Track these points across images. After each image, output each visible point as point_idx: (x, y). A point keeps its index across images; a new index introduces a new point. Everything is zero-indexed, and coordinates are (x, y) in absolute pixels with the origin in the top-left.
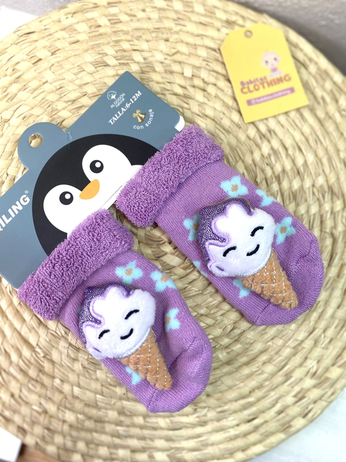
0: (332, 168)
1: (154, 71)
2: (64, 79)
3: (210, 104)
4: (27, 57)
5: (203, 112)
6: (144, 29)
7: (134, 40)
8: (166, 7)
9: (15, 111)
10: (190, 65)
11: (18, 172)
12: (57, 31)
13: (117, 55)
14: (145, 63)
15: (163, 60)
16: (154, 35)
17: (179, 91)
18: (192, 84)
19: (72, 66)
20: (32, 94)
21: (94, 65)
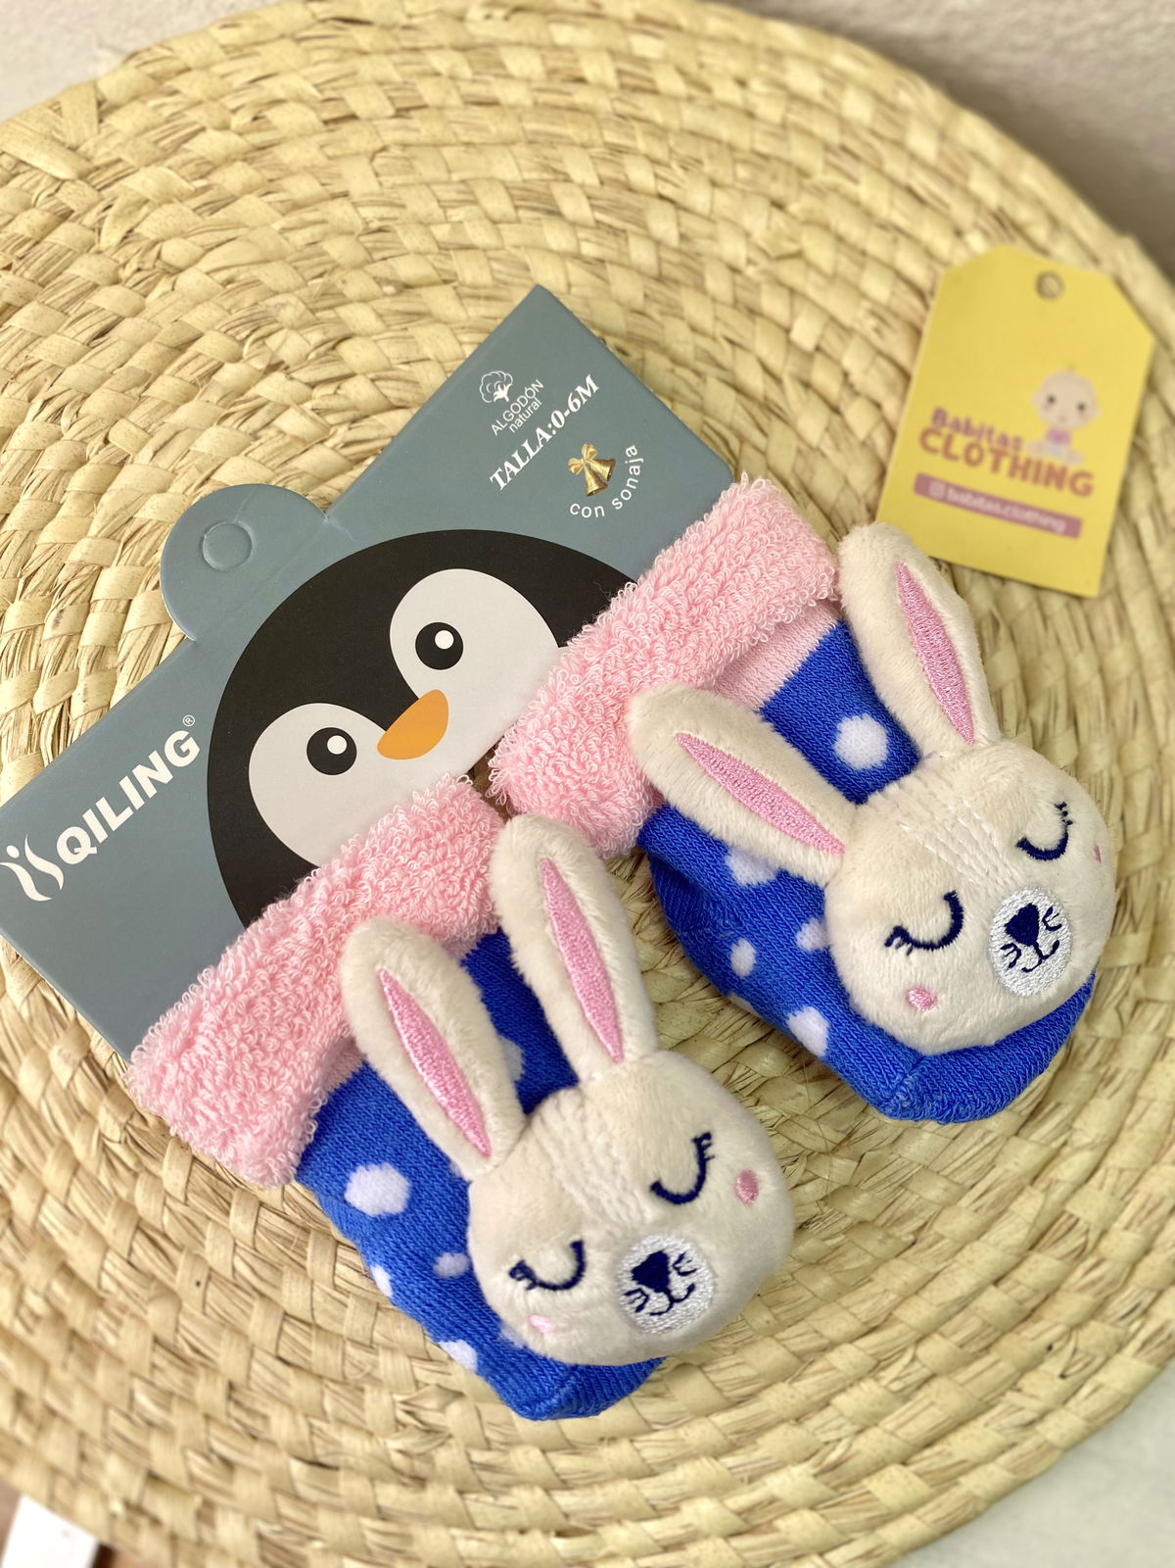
0: (1154, 821)
1: (700, 288)
2: (403, 206)
3: (837, 459)
4: (313, 91)
5: (806, 477)
6: (719, 142)
7: (674, 165)
8: (818, 98)
9: (211, 249)
10: (823, 310)
11: (140, 449)
12: (440, 47)
13: (597, 193)
14: (678, 251)
15: (741, 263)
16: (743, 172)
17: (755, 381)
18: (804, 376)
19: (444, 176)
20: (284, 215)
21: (512, 197)
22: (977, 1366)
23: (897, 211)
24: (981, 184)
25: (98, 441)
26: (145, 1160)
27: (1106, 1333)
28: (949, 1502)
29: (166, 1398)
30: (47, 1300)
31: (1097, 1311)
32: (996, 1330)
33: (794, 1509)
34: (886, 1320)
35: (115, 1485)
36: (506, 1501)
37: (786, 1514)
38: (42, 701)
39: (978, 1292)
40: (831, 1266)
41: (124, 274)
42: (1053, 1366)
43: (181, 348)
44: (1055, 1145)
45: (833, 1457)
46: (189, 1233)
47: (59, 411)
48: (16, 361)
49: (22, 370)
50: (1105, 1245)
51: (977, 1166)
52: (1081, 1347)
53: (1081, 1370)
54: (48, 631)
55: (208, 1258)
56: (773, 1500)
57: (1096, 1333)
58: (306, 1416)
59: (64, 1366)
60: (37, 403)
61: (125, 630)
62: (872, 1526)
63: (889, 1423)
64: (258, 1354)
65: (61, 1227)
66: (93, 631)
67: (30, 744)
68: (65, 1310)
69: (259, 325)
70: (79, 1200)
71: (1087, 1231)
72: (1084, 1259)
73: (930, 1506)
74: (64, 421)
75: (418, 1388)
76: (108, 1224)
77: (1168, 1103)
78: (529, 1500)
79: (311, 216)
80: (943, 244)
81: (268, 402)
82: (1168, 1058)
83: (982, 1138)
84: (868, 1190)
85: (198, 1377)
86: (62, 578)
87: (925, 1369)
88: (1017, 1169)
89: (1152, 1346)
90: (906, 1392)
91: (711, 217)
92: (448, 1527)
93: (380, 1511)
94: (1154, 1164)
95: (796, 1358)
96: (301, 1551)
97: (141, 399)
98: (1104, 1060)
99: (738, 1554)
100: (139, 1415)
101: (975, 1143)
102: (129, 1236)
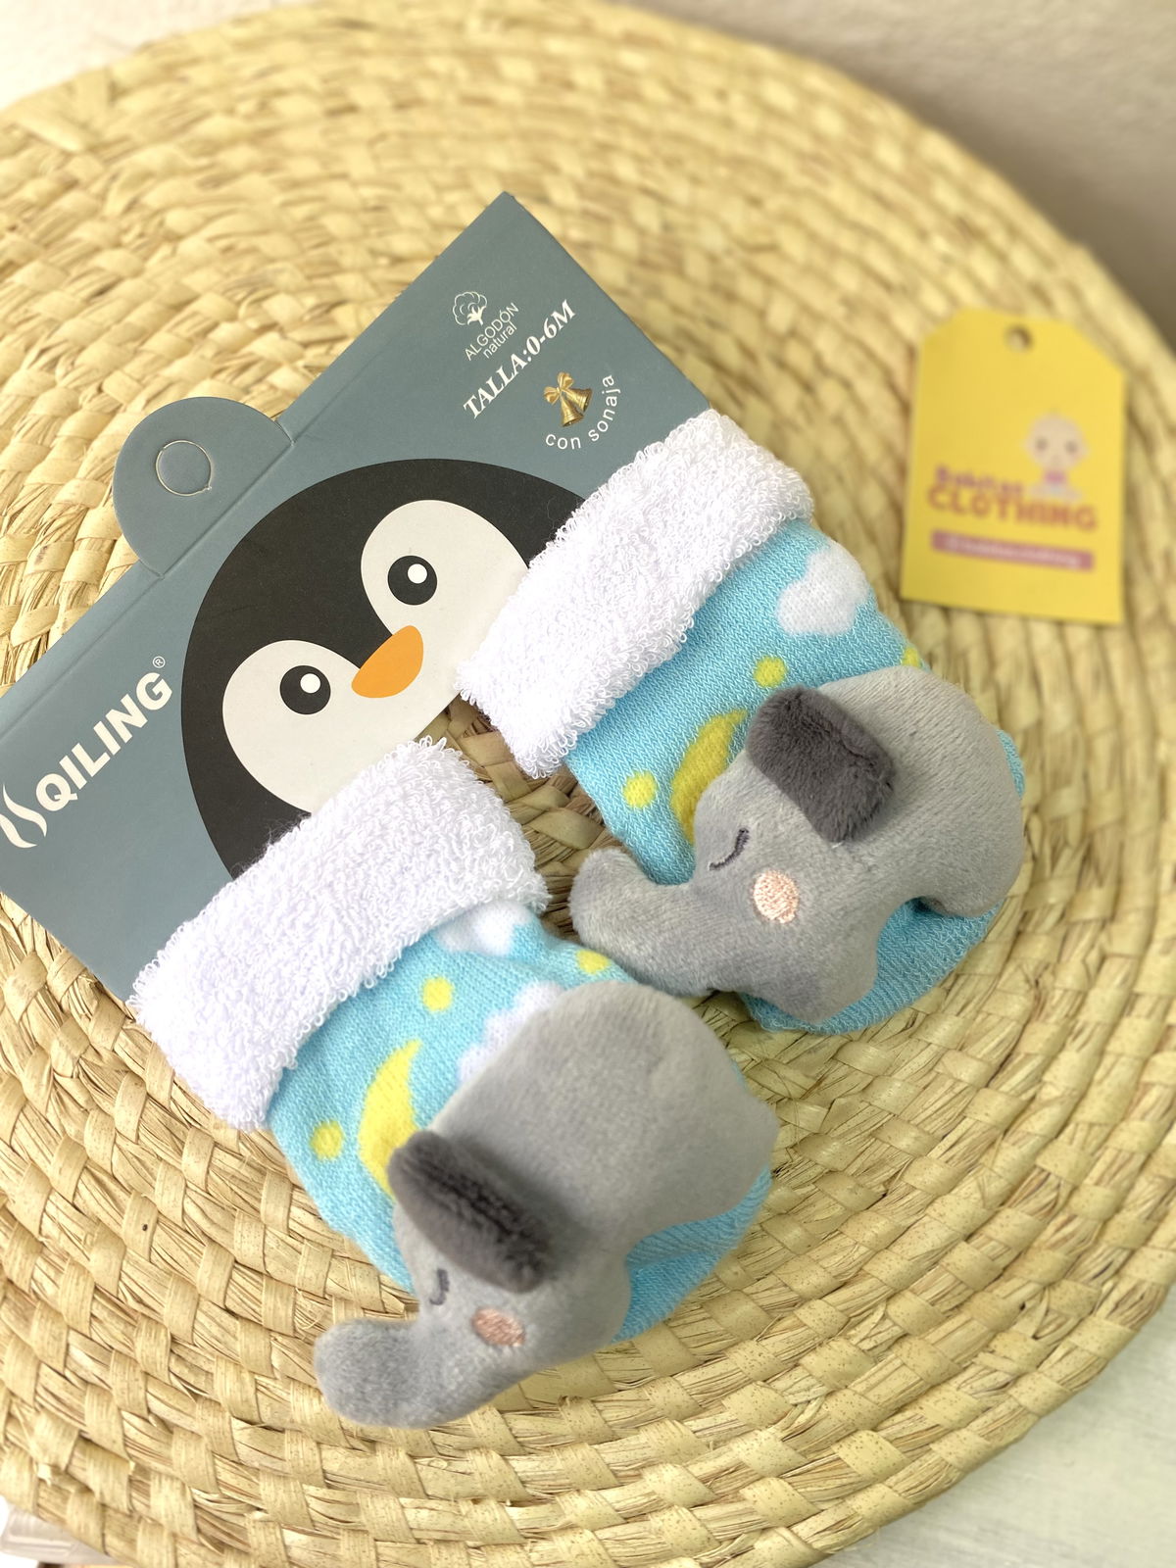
22: (949, 1326)
23: (870, 215)
24: (945, 195)
25: (92, 390)
26: (97, 1096)
27: (1079, 1292)
28: (921, 1470)
29: (104, 1353)
31: (1069, 1270)
32: (967, 1289)
33: (762, 1477)
34: (856, 1275)
35: (44, 1450)
36: (461, 1466)
37: (752, 1482)
38: (19, 634)
39: (948, 1247)
40: (801, 1216)
41: (127, 239)
42: (1026, 1326)
43: (179, 308)
44: (1025, 1097)
45: (802, 1419)
46: (139, 1174)
47: (54, 363)
48: (14, 315)
49: (20, 323)
50: (1077, 1201)
51: (948, 1115)
52: (1053, 1307)
53: (1055, 1330)
54: (31, 566)
55: (156, 1201)
56: (739, 1466)
57: (1069, 1292)
58: (252, 1373)
60: (34, 352)
61: (108, 568)
62: (842, 1496)
63: (859, 1386)
64: (205, 1305)
66: (77, 567)
67: (5, 675)
69: (258, 289)
70: (23, 1137)
71: (1059, 1186)
72: (1056, 1216)
73: (901, 1474)
74: (60, 370)
76: (54, 1164)
77: (1136, 1058)
78: (482, 1466)
79: (309, 192)
80: (907, 243)
81: (260, 359)
82: (1134, 1013)
83: (952, 1088)
84: (839, 1137)
85: (139, 1329)
86: (47, 517)
87: (896, 1328)
88: (987, 1120)
89: (1126, 1307)
90: (877, 1351)
91: (692, 210)
92: (398, 1495)
93: (326, 1478)
94: (1123, 1119)
95: (764, 1314)
96: (241, 1522)
97: (136, 353)
98: (1072, 1013)
99: (703, 1525)
100: (74, 1373)
101: (946, 1093)
102: (76, 1177)
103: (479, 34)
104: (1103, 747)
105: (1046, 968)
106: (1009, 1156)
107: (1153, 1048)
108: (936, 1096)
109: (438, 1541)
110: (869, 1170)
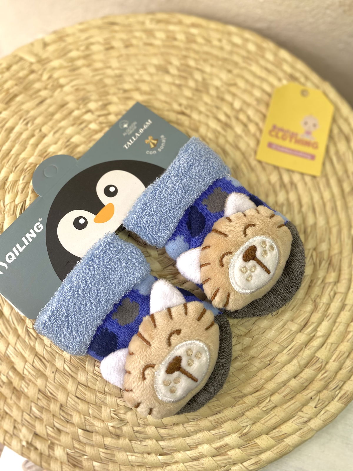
0: (339, 240)
2: (126, 70)
4: (103, 41)
5: (237, 143)
6: (213, 55)
7: (201, 60)
8: (240, 45)
10: (242, 99)
11: (50, 132)
12: (138, 31)
13: (180, 67)
14: (202, 83)
15: (219, 87)
17: (223, 118)
18: (237, 117)
20: (93, 72)
21: (156, 68)
22: (289, 404)
23: (263, 74)
24: (286, 68)
25: (38, 131)
27: (329, 394)
28: (281, 447)
29: (41, 409)
30: (7, 377)
31: (326, 387)
32: (295, 392)
33: (233, 448)
34: (261, 388)
35: (24, 437)
36: (144, 443)
37: (230, 450)
38: (18, 201)
39: (289, 380)
40: (244, 371)
41: (48, 87)
42: (312, 404)
43: (63, 106)
44: (312, 335)
45: (245, 431)
46: (51, 356)
47: (27, 124)
48: (17, 109)
49: (18, 112)
50: (328, 367)
51: (288, 341)
52: (321, 398)
53: (321, 405)
54: (21, 181)
55: (56, 365)
56: (226, 445)
57: (325, 394)
58: (84, 415)
59: (11, 398)
60: (22, 120)
62: (258, 454)
63: (262, 421)
64: (70, 395)
65: (13, 355)
67: (13, 213)
68: (12, 380)
69: (85, 100)
70: (19, 346)
71: (322, 362)
72: (321, 371)
73: (275, 448)
74: (29, 125)
75: (118, 406)
76: (27, 354)
77: (345, 324)
78: (150, 443)
79: (100, 72)
80: (275, 82)
81: (86, 120)
82: (345, 310)
83: (290, 332)
84: (255, 347)
85: (51, 402)
86: (26, 167)
87: (273, 404)
88: (300, 342)
89: (343, 398)
90: (267, 411)
91: (211, 74)
92: (126, 452)
93: (105, 446)
94: (342, 342)
95: (233, 400)
96: (81, 459)
97: (51, 120)
98: (326, 310)
99: (216, 462)
100: (33, 414)
101: (288, 334)
102: (33, 358)
103: (149, 25)
104: (334, 230)
105: (318, 296)
106: (307, 353)
107: (350, 321)
108: (285, 335)
109: (138, 466)
110: (265, 357)
